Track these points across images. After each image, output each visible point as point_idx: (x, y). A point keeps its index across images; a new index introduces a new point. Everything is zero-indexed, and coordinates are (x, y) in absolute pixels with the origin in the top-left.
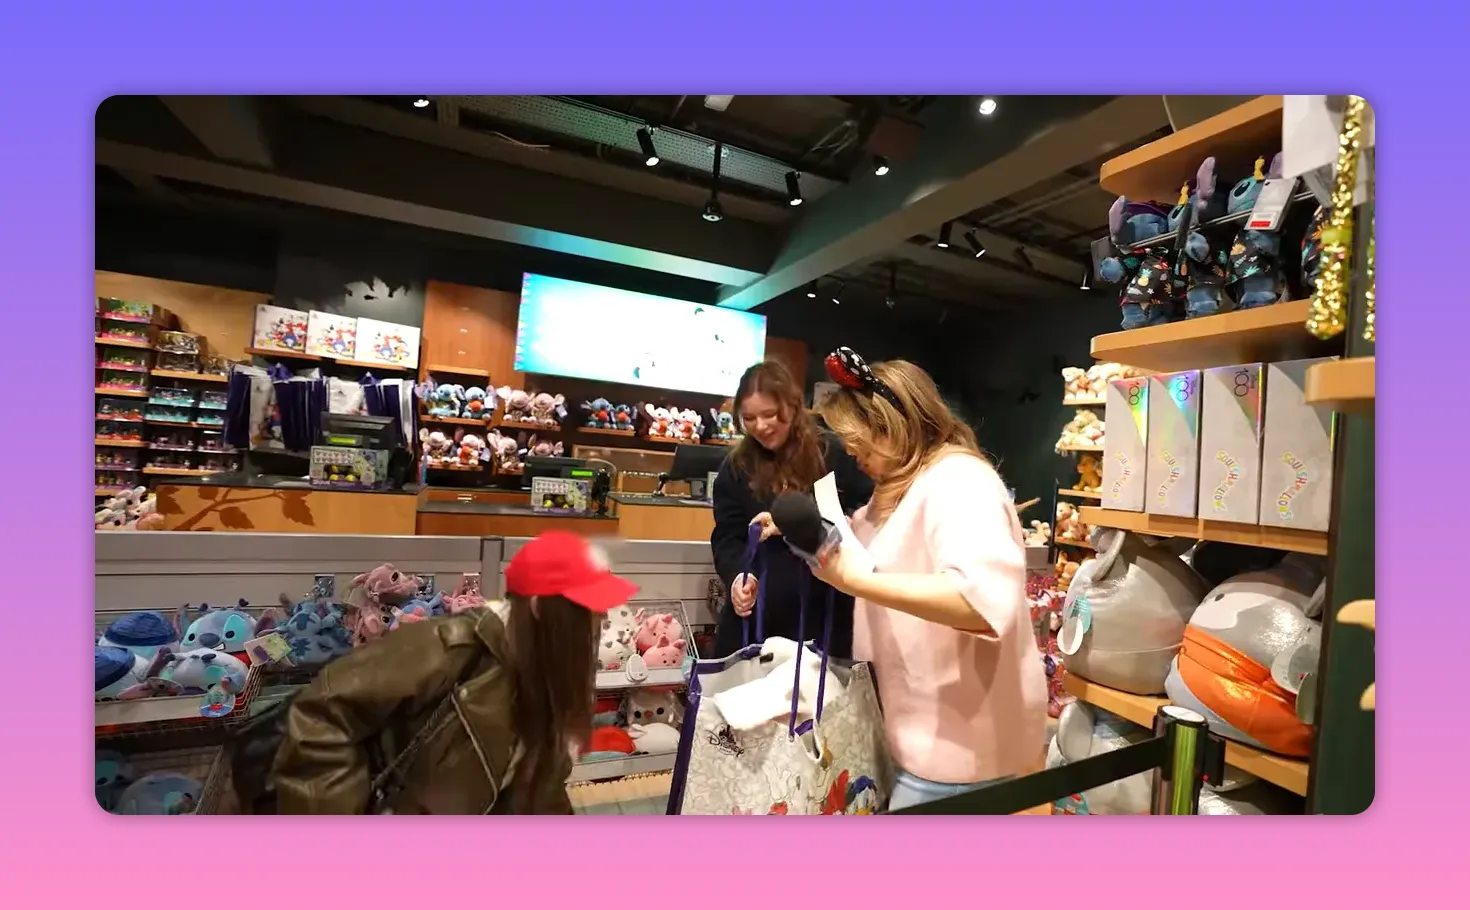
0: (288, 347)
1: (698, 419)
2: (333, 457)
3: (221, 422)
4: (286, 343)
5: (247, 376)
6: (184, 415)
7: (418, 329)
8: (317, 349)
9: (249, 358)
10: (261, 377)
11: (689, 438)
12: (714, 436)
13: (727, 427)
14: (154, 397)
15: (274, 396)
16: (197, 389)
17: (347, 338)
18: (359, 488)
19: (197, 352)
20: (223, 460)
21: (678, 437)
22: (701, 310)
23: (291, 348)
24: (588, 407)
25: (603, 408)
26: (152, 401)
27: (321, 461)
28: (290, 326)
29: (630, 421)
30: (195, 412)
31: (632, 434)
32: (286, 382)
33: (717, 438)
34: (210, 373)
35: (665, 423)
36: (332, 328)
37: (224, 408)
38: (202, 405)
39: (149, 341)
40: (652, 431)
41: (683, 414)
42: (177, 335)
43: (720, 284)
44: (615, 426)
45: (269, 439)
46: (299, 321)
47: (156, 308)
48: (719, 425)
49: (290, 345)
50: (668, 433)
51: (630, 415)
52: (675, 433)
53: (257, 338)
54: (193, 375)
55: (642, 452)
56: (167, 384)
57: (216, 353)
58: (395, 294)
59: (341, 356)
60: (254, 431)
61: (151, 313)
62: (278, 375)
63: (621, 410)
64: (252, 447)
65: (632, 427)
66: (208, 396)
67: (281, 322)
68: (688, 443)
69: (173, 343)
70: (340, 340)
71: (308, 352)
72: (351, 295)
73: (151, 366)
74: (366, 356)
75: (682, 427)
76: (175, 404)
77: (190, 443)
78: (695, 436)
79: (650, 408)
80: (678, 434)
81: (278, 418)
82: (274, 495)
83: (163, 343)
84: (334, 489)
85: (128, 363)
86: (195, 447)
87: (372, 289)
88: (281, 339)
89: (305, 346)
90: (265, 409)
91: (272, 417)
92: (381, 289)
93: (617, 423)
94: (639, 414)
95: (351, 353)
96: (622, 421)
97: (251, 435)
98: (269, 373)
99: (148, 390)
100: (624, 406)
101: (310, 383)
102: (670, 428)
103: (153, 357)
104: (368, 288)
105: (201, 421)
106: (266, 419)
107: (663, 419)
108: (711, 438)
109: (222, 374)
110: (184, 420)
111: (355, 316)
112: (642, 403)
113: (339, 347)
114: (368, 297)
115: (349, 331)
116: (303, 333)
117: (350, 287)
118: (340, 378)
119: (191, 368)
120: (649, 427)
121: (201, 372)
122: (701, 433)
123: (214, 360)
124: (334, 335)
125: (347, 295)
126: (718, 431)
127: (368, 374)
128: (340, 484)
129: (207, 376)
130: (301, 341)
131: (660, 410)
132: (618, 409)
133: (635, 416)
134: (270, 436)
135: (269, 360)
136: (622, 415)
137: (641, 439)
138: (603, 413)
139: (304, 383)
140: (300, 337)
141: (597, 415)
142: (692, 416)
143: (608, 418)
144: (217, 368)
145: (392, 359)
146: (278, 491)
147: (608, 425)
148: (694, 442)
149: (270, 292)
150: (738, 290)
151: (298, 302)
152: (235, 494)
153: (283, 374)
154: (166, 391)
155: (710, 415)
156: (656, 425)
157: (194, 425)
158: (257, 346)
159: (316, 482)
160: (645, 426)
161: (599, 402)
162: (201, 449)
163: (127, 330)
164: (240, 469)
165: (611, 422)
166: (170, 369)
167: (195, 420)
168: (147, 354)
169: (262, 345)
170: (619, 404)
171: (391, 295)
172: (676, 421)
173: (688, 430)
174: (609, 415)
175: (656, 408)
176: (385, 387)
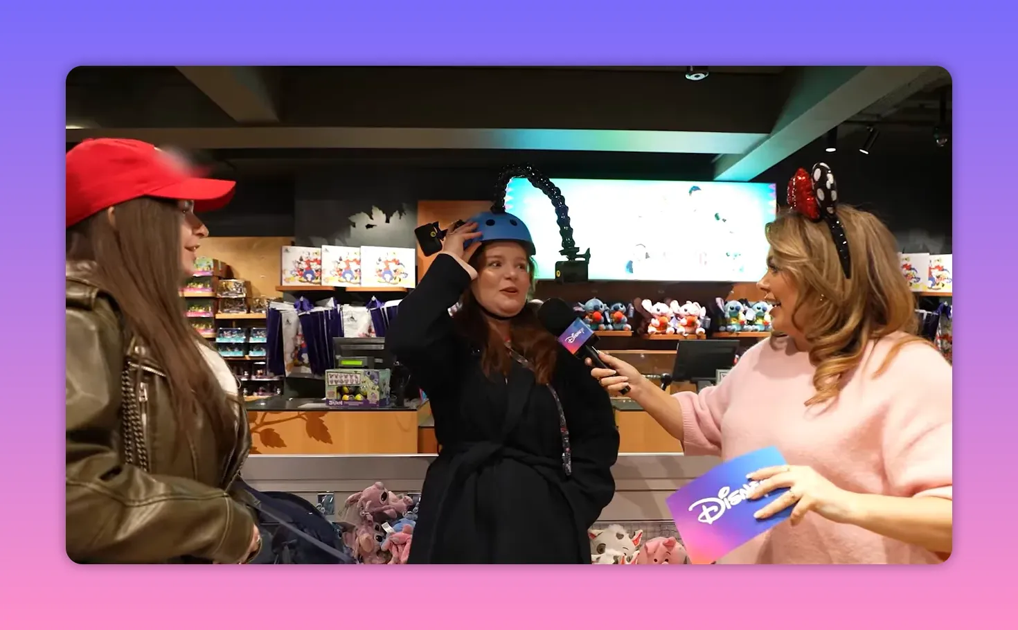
0: (308, 281)
1: (702, 312)
2: (343, 379)
3: (264, 355)
4: (306, 278)
5: (278, 311)
6: (240, 350)
7: (414, 250)
8: (330, 280)
9: (281, 295)
10: (289, 311)
11: (693, 333)
12: (722, 328)
13: (737, 318)
14: (219, 337)
15: (300, 326)
16: (246, 326)
17: (354, 266)
18: (366, 406)
19: (244, 295)
20: (270, 387)
21: (681, 333)
22: (696, 188)
23: (311, 282)
24: (580, 309)
25: (596, 309)
26: (218, 340)
27: (334, 383)
28: (308, 262)
29: (626, 320)
30: (247, 347)
31: (630, 334)
32: (308, 313)
33: (726, 331)
34: (255, 312)
35: (666, 319)
36: (341, 260)
37: (265, 341)
38: (252, 341)
39: (213, 291)
40: (651, 329)
41: (685, 307)
42: (231, 283)
43: (716, 155)
44: (610, 326)
45: (301, 365)
46: (315, 257)
47: (215, 262)
48: (727, 315)
49: (309, 280)
50: (669, 330)
51: (626, 314)
52: (678, 328)
53: (284, 277)
54: (243, 315)
55: (642, 352)
56: (226, 325)
57: (259, 294)
58: (391, 219)
59: (350, 285)
60: (288, 359)
61: (212, 267)
62: (302, 309)
63: (616, 309)
64: (287, 374)
65: (629, 326)
66: (255, 332)
67: (301, 260)
68: (691, 338)
69: (228, 290)
70: (348, 270)
71: (324, 284)
72: (354, 226)
73: (215, 312)
74: (370, 282)
75: (684, 321)
76: (233, 341)
77: (246, 374)
78: (700, 330)
79: (647, 304)
80: (681, 329)
81: (304, 346)
82: (299, 416)
83: (222, 290)
84: (346, 408)
85: (201, 311)
86: (249, 377)
87: (372, 218)
88: (302, 275)
89: (321, 279)
90: (295, 339)
91: (301, 346)
92: (379, 216)
93: (612, 324)
94: (635, 311)
95: (358, 280)
96: (619, 321)
97: (285, 363)
98: (295, 306)
99: (215, 331)
100: (620, 305)
101: (327, 311)
102: (671, 323)
103: (217, 303)
104: (367, 216)
105: (252, 354)
106: (296, 348)
107: (662, 315)
108: (719, 331)
109: (264, 312)
110: (240, 354)
111: (359, 246)
112: (637, 300)
113: (348, 276)
114: (369, 226)
115: (355, 260)
116: (318, 267)
117: (353, 219)
118: (351, 304)
119: (242, 309)
120: (648, 324)
121: (249, 312)
122: (707, 326)
123: (257, 300)
124: (343, 266)
125: (352, 228)
126: (726, 322)
127: (374, 298)
128: (351, 404)
129: (253, 315)
130: (317, 275)
131: (659, 305)
132: (612, 308)
133: (631, 314)
134: (301, 363)
135: (295, 295)
136: (617, 314)
137: (639, 339)
138: (597, 314)
139: (322, 312)
140: (317, 271)
141: (591, 317)
142: (695, 309)
143: (603, 318)
144: (259, 307)
145: (393, 281)
146: (301, 413)
147: (603, 326)
148: (699, 337)
149: (292, 235)
150: (738, 157)
151: (314, 239)
152: (271, 417)
153: (306, 307)
154: (227, 331)
155: (716, 304)
156: (655, 322)
157: (247, 357)
158: (284, 284)
159: (331, 403)
160: (643, 324)
161: (591, 304)
162: (253, 378)
163: (198, 283)
164: (282, 393)
165: (606, 323)
166: (228, 312)
167: (248, 354)
168: (211, 301)
169: (288, 282)
170: (613, 304)
171: (388, 221)
172: (677, 316)
173: (691, 324)
174: (603, 314)
175: (653, 304)
176: (388, 308)
